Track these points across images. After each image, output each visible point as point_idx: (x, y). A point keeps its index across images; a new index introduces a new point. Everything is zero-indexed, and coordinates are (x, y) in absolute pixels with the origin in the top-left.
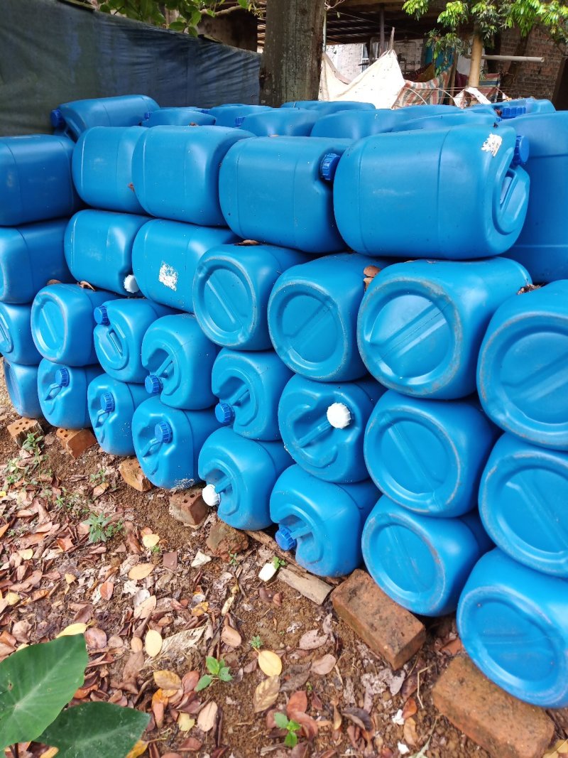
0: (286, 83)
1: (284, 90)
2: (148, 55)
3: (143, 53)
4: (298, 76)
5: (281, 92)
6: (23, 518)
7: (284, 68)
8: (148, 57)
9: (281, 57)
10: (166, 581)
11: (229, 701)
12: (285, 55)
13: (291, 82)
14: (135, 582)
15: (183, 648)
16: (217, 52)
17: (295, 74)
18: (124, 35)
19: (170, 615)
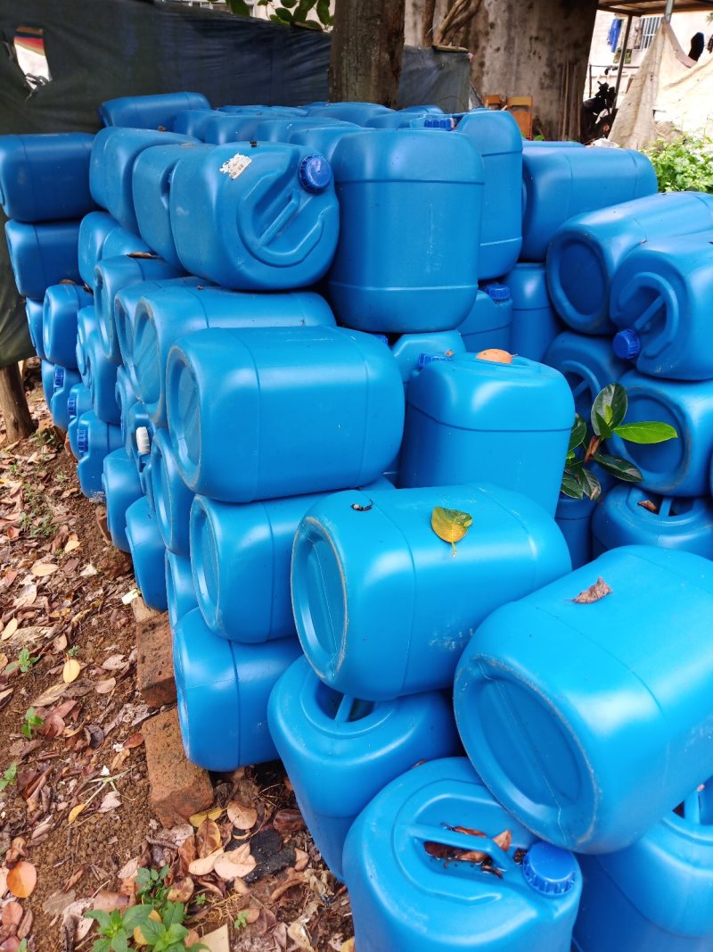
0: (347, 80)
1: (344, 88)
2: (220, 47)
3: (214, 45)
4: (360, 72)
5: (341, 90)
6: (5, 504)
7: (345, 62)
8: (219, 50)
9: (342, 49)
10: (56, 583)
11: (23, 691)
12: (345, 48)
13: (352, 79)
14: (33, 577)
15: (25, 641)
16: (313, 41)
17: (357, 69)
18: (189, 26)
19: (39, 611)
